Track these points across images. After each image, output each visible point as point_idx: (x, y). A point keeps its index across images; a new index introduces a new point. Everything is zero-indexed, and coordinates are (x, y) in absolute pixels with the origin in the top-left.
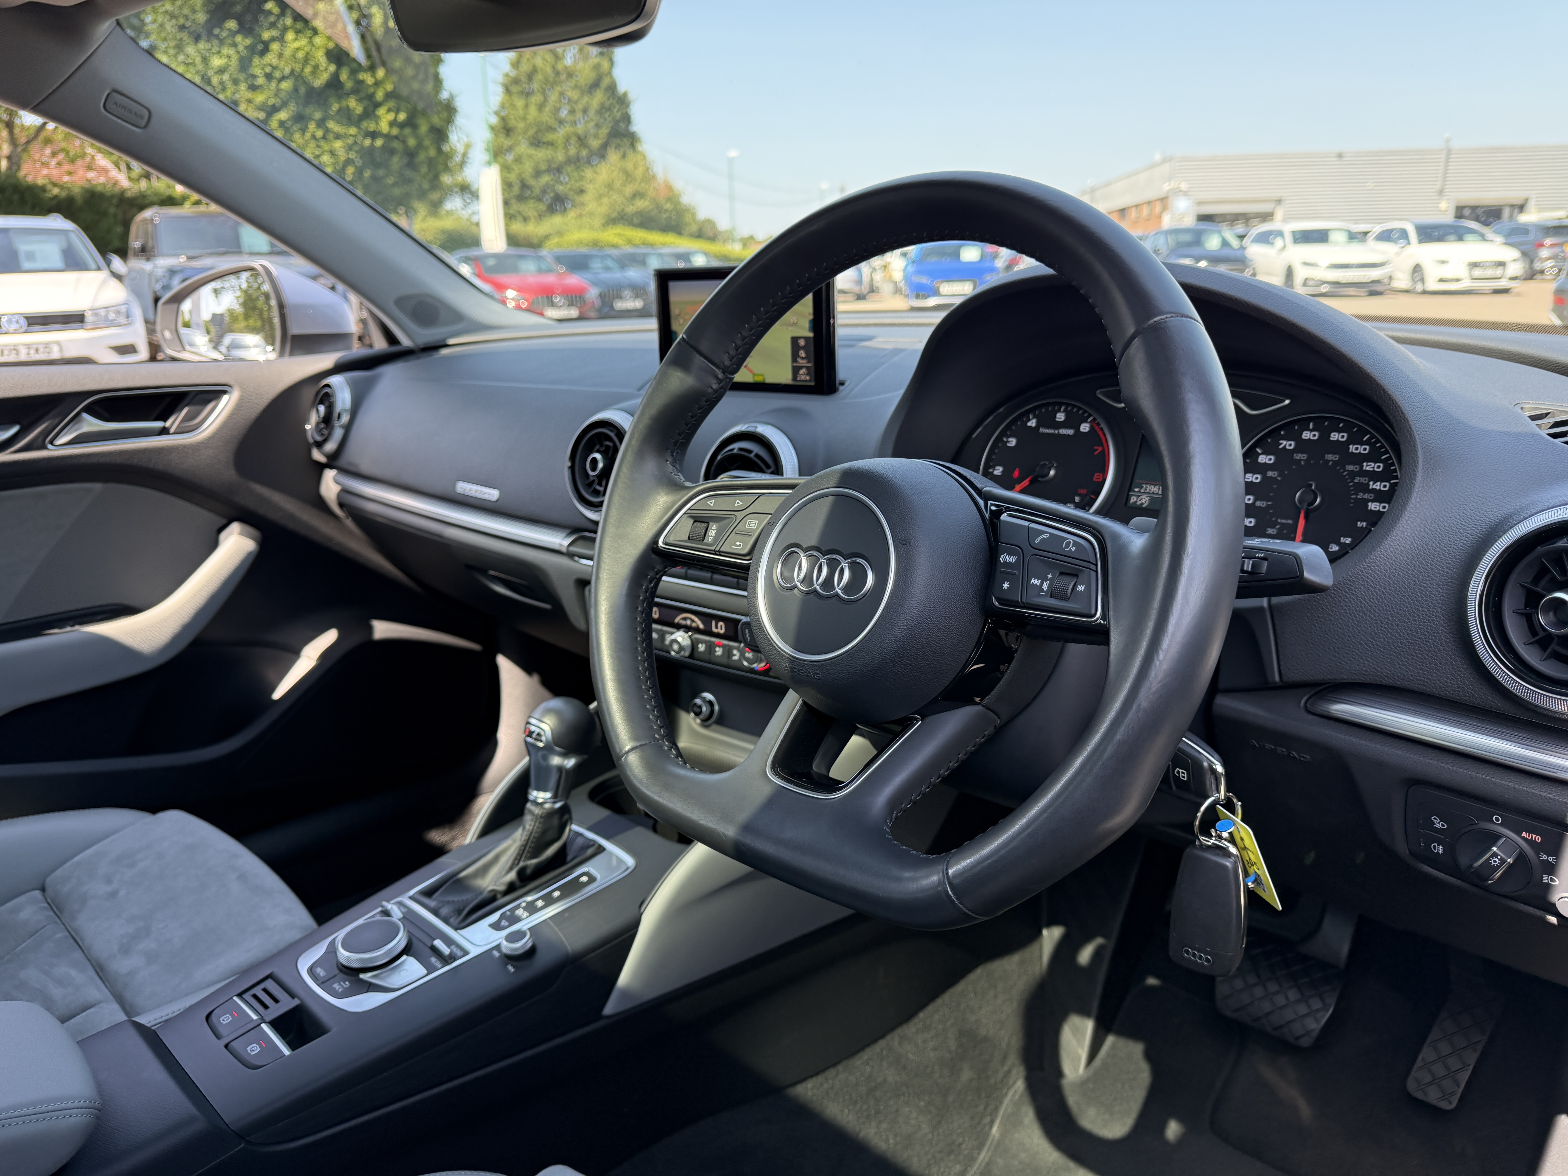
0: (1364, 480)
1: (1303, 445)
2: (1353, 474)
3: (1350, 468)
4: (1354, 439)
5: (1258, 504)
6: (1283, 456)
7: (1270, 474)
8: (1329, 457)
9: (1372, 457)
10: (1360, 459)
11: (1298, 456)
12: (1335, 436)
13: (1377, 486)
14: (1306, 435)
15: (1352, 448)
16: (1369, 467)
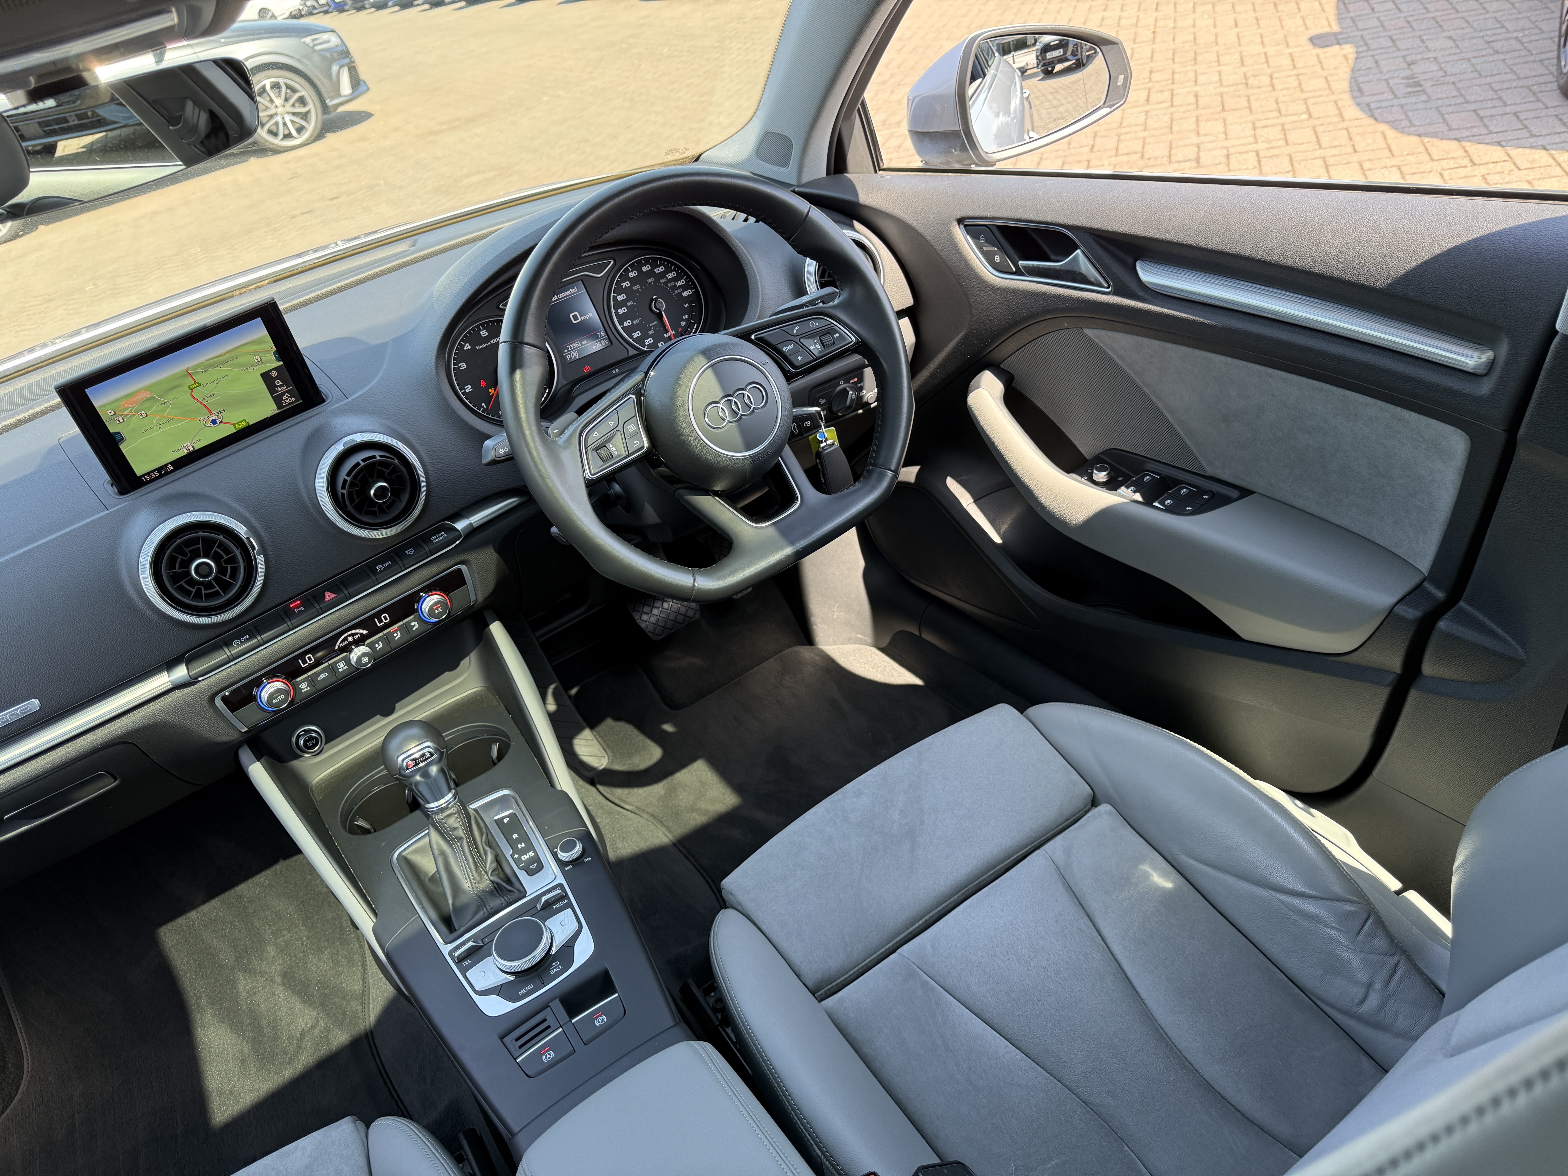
0: (672, 284)
1: (633, 281)
2: (666, 283)
3: (662, 281)
4: (655, 266)
5: (635, 322)
6: (626, 291)
7: (629, 304)
8: (650, 280)
9: (668, 271)
10: (663, 275)
11: (635, 288)
12: (645, 269)
13: (680, 283)
14: (631, 275)
15: (656, 271)
16: (670, 276)
